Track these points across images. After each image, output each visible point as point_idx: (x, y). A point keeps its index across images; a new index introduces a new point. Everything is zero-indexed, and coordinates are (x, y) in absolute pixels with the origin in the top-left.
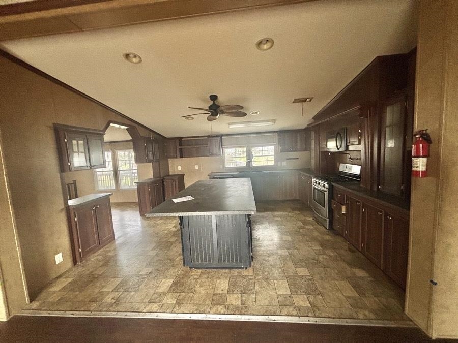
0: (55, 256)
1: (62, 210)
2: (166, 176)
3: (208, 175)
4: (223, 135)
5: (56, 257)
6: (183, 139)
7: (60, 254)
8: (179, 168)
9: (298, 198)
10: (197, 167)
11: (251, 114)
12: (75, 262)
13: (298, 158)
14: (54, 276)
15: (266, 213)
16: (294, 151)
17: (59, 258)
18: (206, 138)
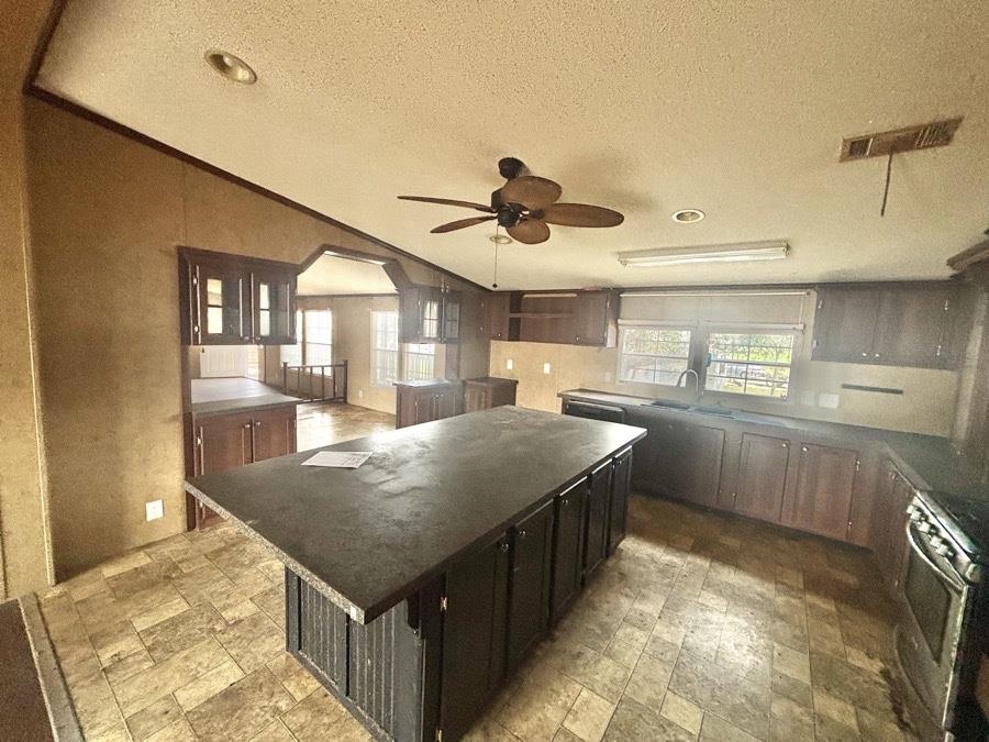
0: (147, 505)
1: (174, 419)
2: (471, 380)
3: (559, 395)
4: (622, 290)
5: (149, 506)
6: (526, 296)
7: (158, 504)
8: (510, 365)
9: (860, 542)
10: (547, 368)
11: (674, 217)
12: (191, 526)
13: (899, 392)
14: (140, 541)
15: (690, 558)
16: (877, 362)
17: (154, 511)
18: (575, 295)
